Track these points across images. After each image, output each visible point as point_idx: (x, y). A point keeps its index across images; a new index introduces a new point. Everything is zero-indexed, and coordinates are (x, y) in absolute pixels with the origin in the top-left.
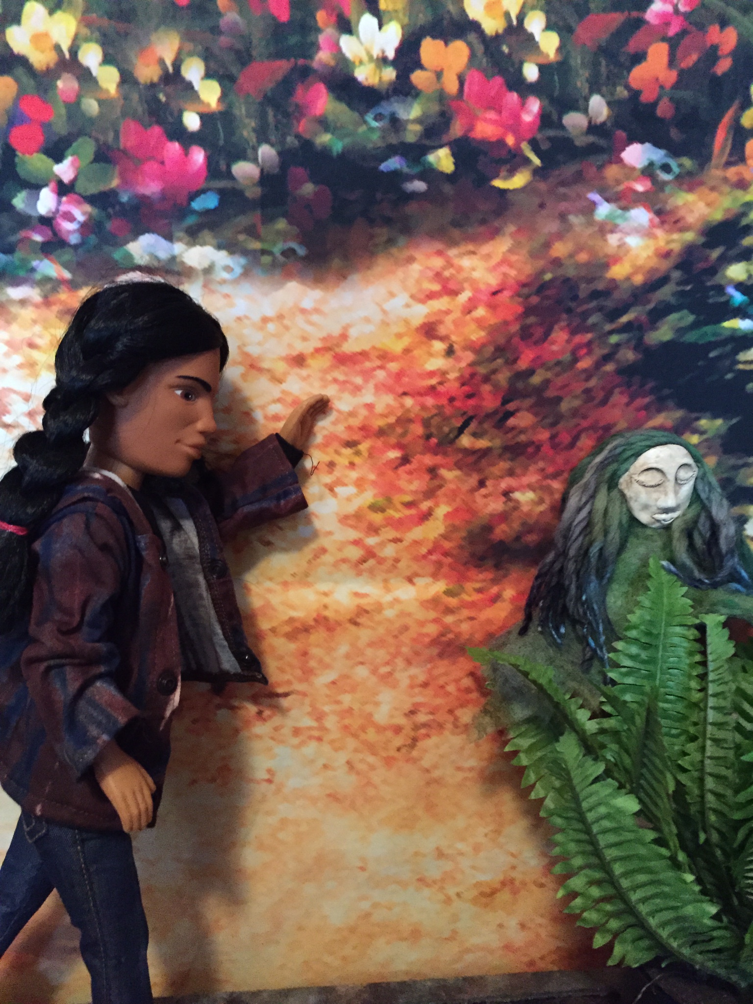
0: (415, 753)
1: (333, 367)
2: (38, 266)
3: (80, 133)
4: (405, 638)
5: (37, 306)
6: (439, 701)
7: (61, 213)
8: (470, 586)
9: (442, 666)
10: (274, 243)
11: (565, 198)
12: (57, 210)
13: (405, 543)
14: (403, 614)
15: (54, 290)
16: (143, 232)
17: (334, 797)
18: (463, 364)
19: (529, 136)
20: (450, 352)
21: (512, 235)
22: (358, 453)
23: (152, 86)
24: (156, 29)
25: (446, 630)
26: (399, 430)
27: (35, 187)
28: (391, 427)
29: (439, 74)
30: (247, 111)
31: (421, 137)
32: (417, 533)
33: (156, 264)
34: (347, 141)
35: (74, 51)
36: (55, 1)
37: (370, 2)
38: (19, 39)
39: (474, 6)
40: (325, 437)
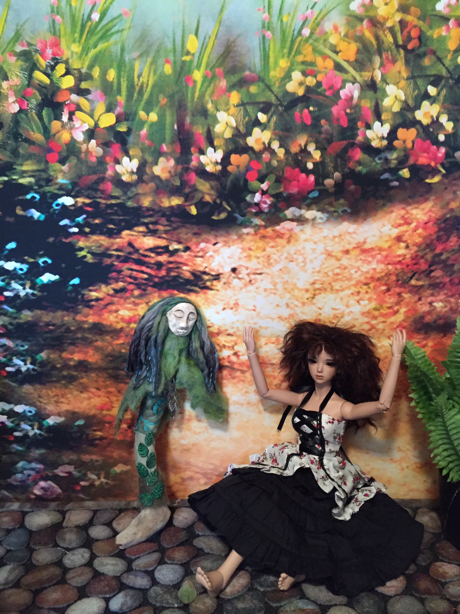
1: (360, 254)
2: (253, 221)
3: (271, 172)
5: (253, 235)
10: (339, 209)
11: (455, 185)
12: (261, 201)
13: (387, 323)
15: (259, 229)
16: (290, 207)
18: (413, 252)
19: (441, 162)
20: (407, 247)
21: (433, 200)
22: (369, 288)
23: (296, 154)
24: (299, 133)
26: (386, 278)
27: (254, 193)
28: (383, 277)
29: (404, 142)
30: (330, 160)
31: (396, 165)
32: (392, 319)
33: (294, 218)
34: (368, 168)
35: (269, 144)
36: (264, 127)
37: (378, 117)
38: (251, 141)
39: (419, 115)
40: (356, 282)
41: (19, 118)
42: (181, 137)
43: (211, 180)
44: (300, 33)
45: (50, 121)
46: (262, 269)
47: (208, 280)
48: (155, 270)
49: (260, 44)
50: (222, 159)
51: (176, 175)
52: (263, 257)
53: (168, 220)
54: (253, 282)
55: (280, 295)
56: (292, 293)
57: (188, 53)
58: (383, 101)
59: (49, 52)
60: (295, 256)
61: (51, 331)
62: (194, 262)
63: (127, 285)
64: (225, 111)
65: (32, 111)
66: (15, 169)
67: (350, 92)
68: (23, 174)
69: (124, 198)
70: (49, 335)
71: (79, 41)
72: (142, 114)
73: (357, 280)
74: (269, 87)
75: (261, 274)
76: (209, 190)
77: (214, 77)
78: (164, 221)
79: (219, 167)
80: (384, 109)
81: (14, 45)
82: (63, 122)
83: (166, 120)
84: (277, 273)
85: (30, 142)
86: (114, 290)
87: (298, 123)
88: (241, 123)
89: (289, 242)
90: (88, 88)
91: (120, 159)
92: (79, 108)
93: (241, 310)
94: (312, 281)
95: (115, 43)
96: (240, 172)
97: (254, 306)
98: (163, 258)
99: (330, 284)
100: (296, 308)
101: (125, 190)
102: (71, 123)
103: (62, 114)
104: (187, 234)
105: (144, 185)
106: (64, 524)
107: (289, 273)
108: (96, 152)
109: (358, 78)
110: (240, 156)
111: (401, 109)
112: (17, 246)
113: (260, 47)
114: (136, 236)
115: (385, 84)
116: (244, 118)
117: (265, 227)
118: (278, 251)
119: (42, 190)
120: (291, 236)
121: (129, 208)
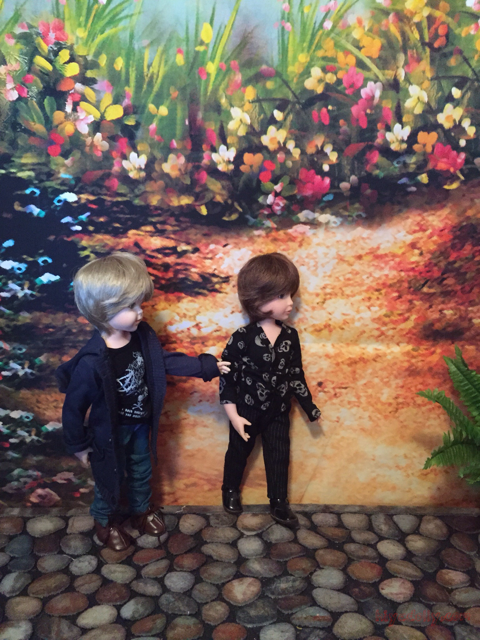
0: (397, 415)
1: (373, 260)
2: (265, 223)
3: (285, 174)
4: (395, 367)
5: (264, 237)
6: (408, 394)
8: (422, 347)
9: (410, 379)
10: (354, 213)
11: (473, 192)
12: (274, 203)
13: (397, 330)
14: (394, 358)
15: (270, 231)
16: (304, 210)
17: (363, 430)
18: (426, 259)
19: (460, 168)
20: (421, 254)
21: (450, 207)
22: (381, 294)
23: (312, 155)
24: (316, 134)
25: (412, 365)
26: (398, 285)
27: (266, 194)
28: (395, 283)
29: (424, 145)
30: (347, 163)
31: (415, 170)
32: (402, 326)
33: (307, 221)
34: (386, 172)
35: (285, 143)
36: (279, 125)
37: (399, 118)
38: (265, 140)
39: (441, 118)
41: (17, 106)
42: (193, 134)
43: (223, 180)
44: (321, 26)
45: (52, 111)
47: (217, 283)
48: (161, 272)
49: (279, 36)
50: (235, 158)
51: (186, 173)
53: (177, 220)
56: (302, 297)
57: (202, 43)
58: (405, 102)
59: (52, 36)
60: (307, 260)
61: (52, 333)
62: (203, 263)
64: (239, 107)
65: (32, 100)
66: (13, 161)
67: (372, 91)
68: (22, 167)
69: (131, 196)
70: (49, 338)
71: (85, 26)
72: (151, 107)
73: (368, 286)
74: (286, 83)
76: (221, 190)
77: (228, 70)
78: (172, 221)
79: (232, 167)
80: (405, 111)
81: (13, 26)
82: (66, 112)
83: (176, 115)
85: (30, 133)
87: (316, 123)
88: (256, 121)
89: (301, 245)
90: (94, 77)
91: (127, 155)
92: (84, 98)
94: (322, 285)
95: (124, 29)
96: (253, 173)
98: (171, 260)
99: (341, 288)
100: (306, 313)
101: (132, 187)
102: (75, 114)
103: (65, 104)
104: (196, 235)
105: (152, 182)
106: (68, 531)
108: (102, 146)
109: (381, 77)
110: (254, 155)
111: (423, 112)
112: (15, 243)
113: (279, 40)
114: (143, 235)
115: (408, 84)
116: (259, 115)
117: (277, 230)
118: (290, 255)
119: (42, 185)
120: (303, 240)
121: (136, 207)
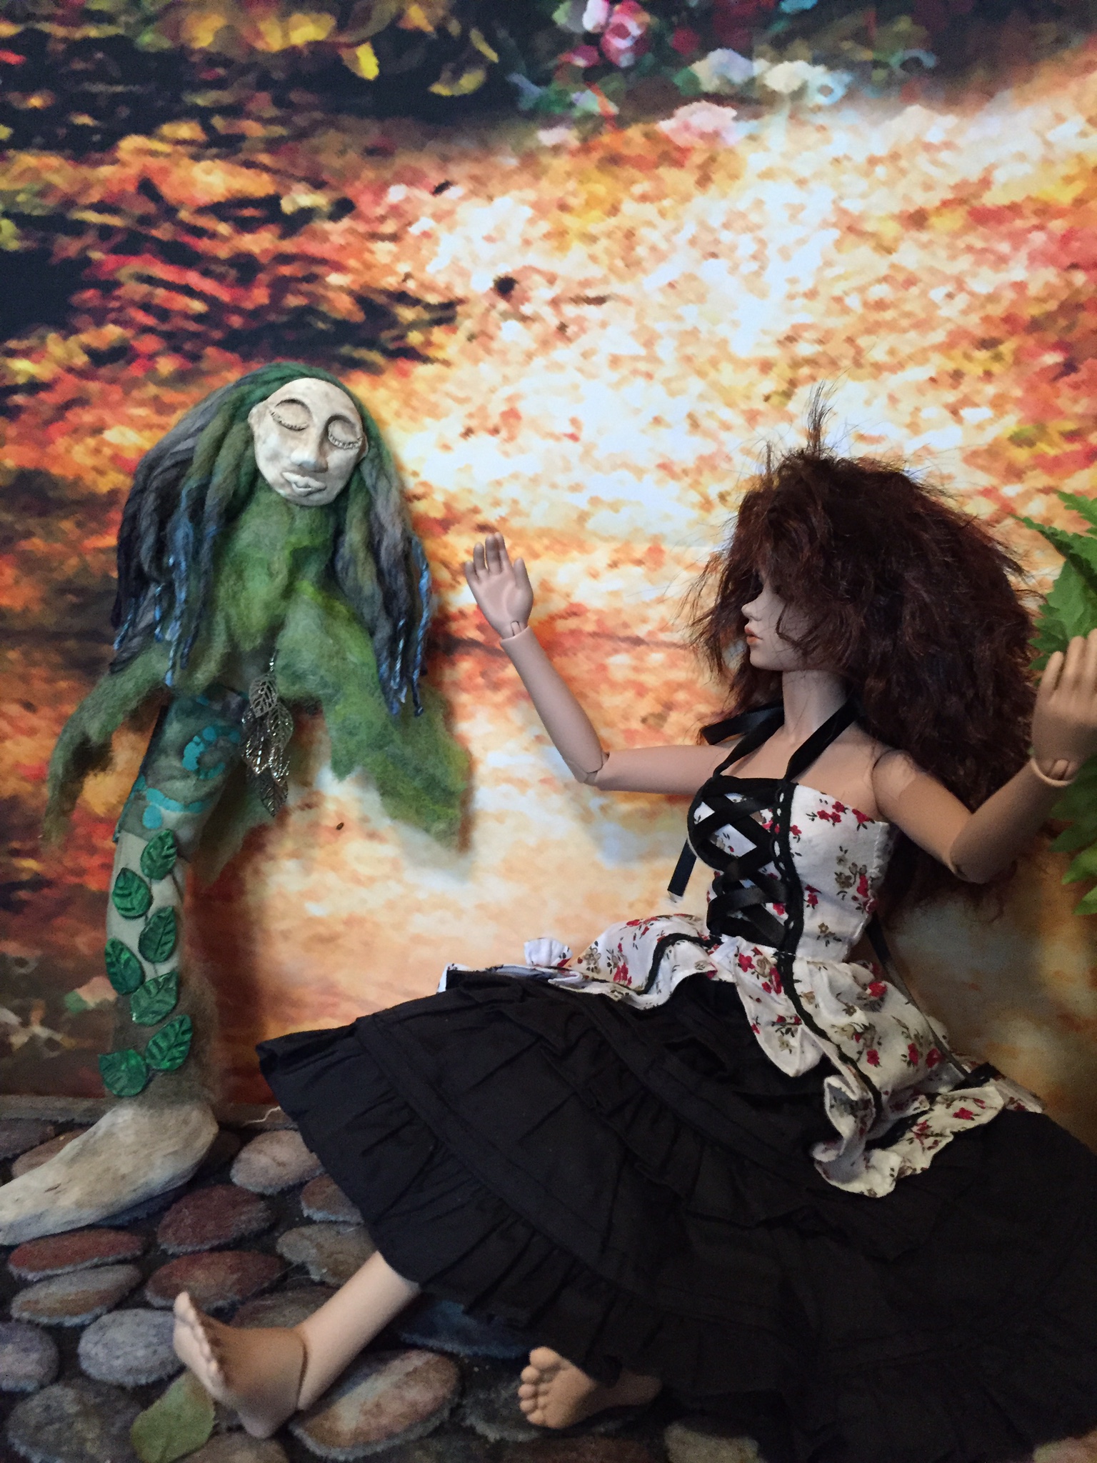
1: (966, 229)
2: (577, 100)
5: (573, 154)
7: (611, 27)
10: (893, 53)
12: (607, 24)
15: (596, 131)
16: (714, 49)
22: (998, 358)
26: (1062, 322)
28: (1050, 316)
33: (727, 90)
40: (950, 333)
46: (605, 281)
47: (413, 325)
48: (228, 286)
52: (609, 235)
53: (279, 102)
54: (571, 330)
55: (667, 382)
56: (713, 374)
60: (726, 236)
62: (367, 256)
63: (134, 338)
69: (131, 20)
73: (950, 326)
75: (600, 301)
78: (263, 103)
84: (660, 298)
86: (90, 351)
89: (704, 180)
93: (526, 436)
94: (784, 329)
97: (574, 422)
98: (260, 243)
99: (850, 340)
100: (724, 435)
104: (342, 153)
107: (701, 299)
114: (167, 155)
117: (620, 123)
118: (662, 214)
120: (712, 159)
121: (146, 56)
